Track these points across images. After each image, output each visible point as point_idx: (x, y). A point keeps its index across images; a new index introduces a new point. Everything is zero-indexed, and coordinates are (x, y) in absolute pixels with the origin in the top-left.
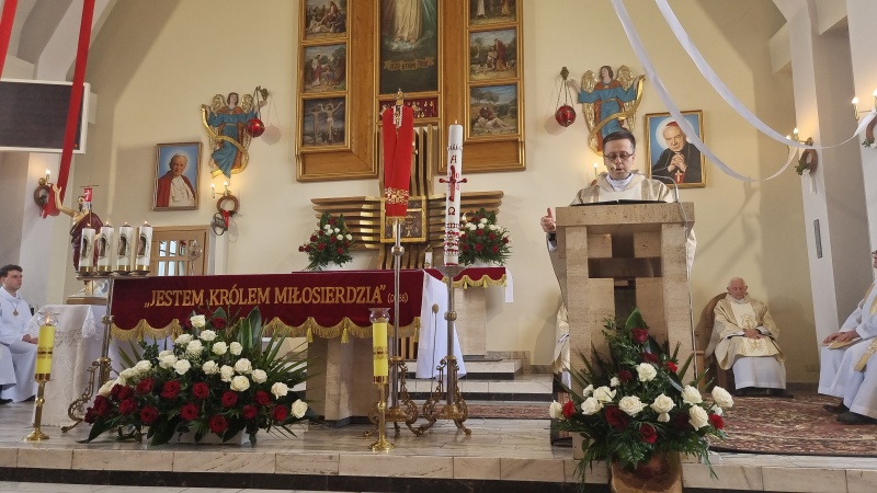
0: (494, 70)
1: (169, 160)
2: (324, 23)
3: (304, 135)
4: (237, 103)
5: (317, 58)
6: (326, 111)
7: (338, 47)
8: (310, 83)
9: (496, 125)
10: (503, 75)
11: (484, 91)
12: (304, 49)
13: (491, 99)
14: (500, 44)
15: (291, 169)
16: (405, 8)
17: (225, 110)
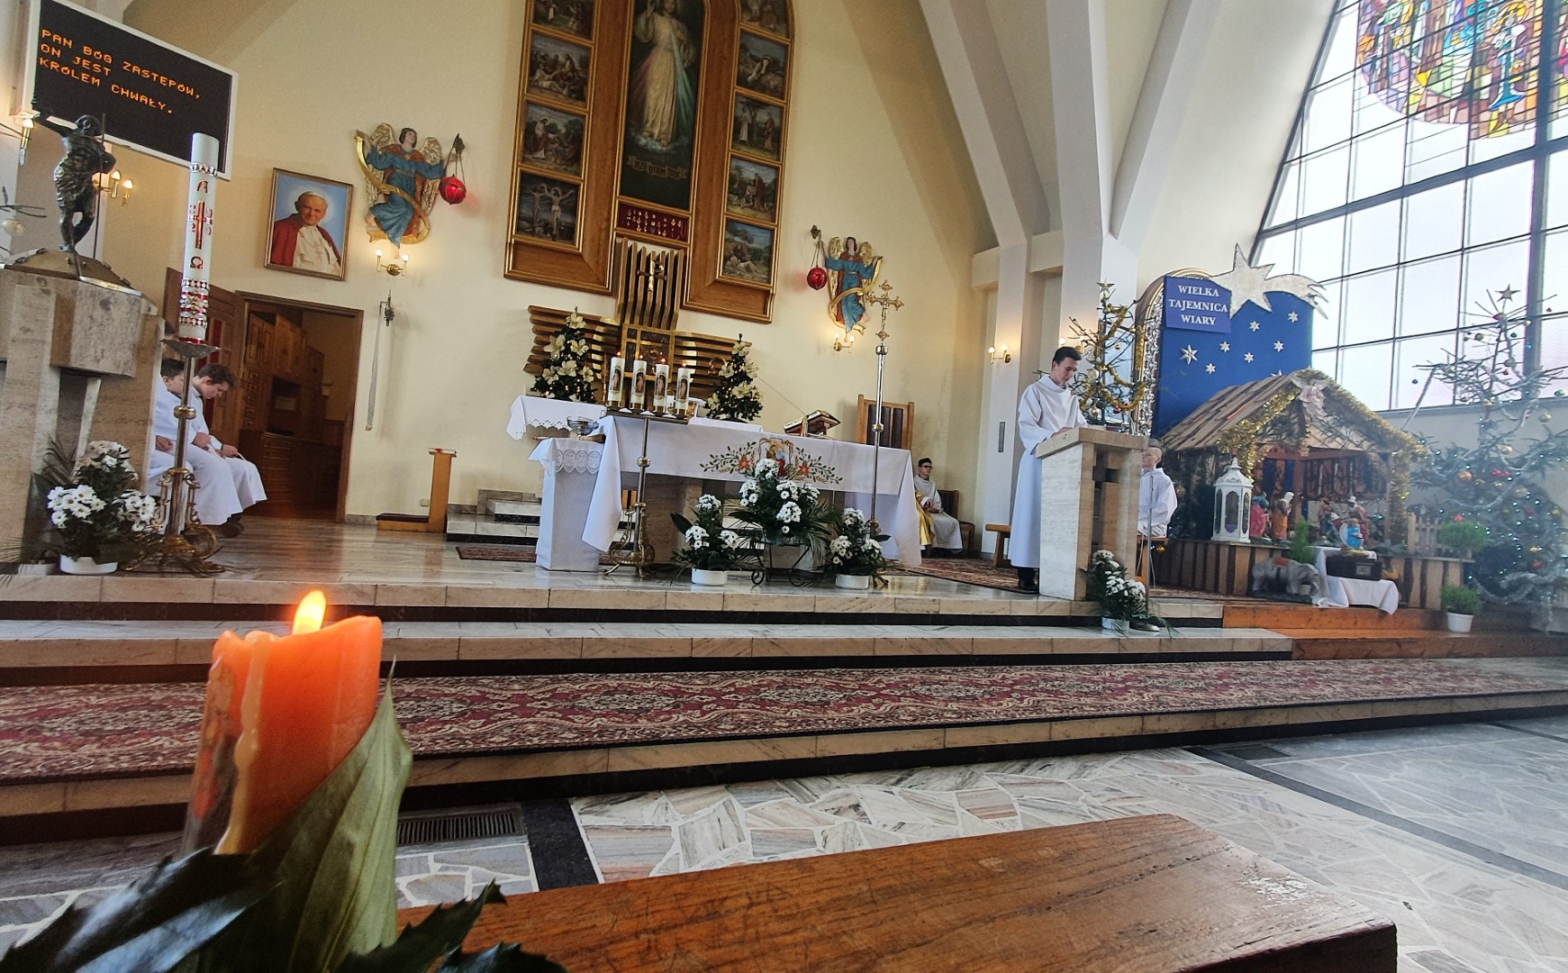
0: (751, 207)
1: (295, 196)
2: (554, 79)
3: (518, 218)
4: (414, 146)
5: (544, 121)
6: (551, 195)
7: (572, 118)
8: (531, 153)
9: (748, 269)
10: (760, 215)
11: (739, 227)
12: (526, 105)
13: (745, 238)
14: (760, 180)
15: (498, 258)
16: (658, 98)
17: (396, 151)
